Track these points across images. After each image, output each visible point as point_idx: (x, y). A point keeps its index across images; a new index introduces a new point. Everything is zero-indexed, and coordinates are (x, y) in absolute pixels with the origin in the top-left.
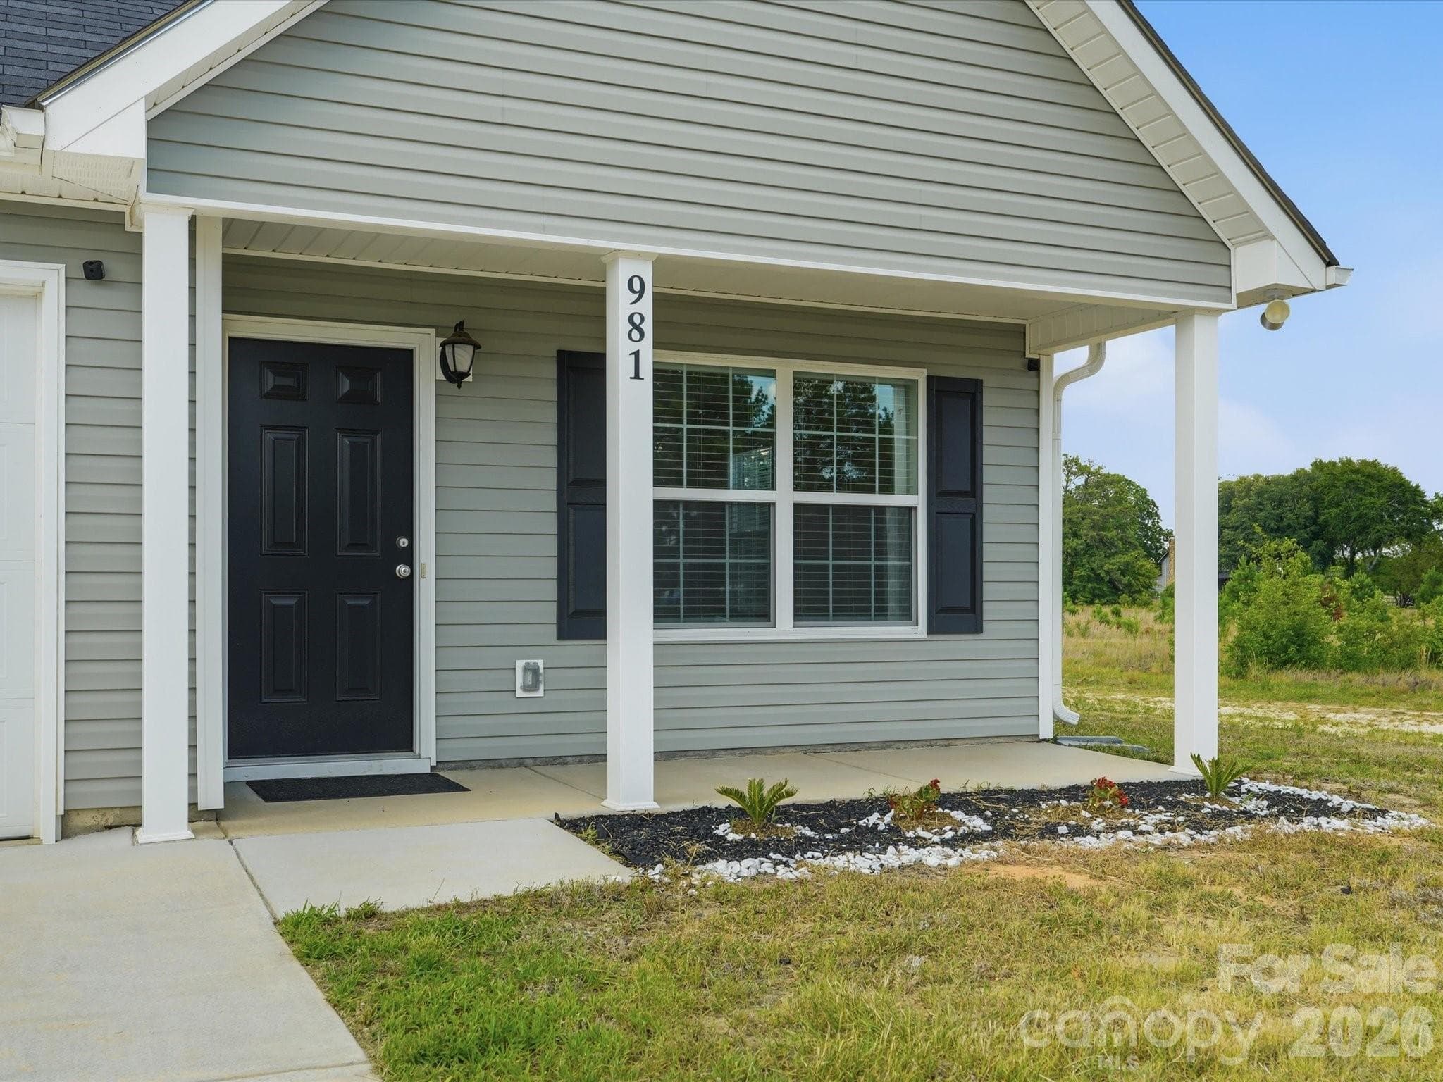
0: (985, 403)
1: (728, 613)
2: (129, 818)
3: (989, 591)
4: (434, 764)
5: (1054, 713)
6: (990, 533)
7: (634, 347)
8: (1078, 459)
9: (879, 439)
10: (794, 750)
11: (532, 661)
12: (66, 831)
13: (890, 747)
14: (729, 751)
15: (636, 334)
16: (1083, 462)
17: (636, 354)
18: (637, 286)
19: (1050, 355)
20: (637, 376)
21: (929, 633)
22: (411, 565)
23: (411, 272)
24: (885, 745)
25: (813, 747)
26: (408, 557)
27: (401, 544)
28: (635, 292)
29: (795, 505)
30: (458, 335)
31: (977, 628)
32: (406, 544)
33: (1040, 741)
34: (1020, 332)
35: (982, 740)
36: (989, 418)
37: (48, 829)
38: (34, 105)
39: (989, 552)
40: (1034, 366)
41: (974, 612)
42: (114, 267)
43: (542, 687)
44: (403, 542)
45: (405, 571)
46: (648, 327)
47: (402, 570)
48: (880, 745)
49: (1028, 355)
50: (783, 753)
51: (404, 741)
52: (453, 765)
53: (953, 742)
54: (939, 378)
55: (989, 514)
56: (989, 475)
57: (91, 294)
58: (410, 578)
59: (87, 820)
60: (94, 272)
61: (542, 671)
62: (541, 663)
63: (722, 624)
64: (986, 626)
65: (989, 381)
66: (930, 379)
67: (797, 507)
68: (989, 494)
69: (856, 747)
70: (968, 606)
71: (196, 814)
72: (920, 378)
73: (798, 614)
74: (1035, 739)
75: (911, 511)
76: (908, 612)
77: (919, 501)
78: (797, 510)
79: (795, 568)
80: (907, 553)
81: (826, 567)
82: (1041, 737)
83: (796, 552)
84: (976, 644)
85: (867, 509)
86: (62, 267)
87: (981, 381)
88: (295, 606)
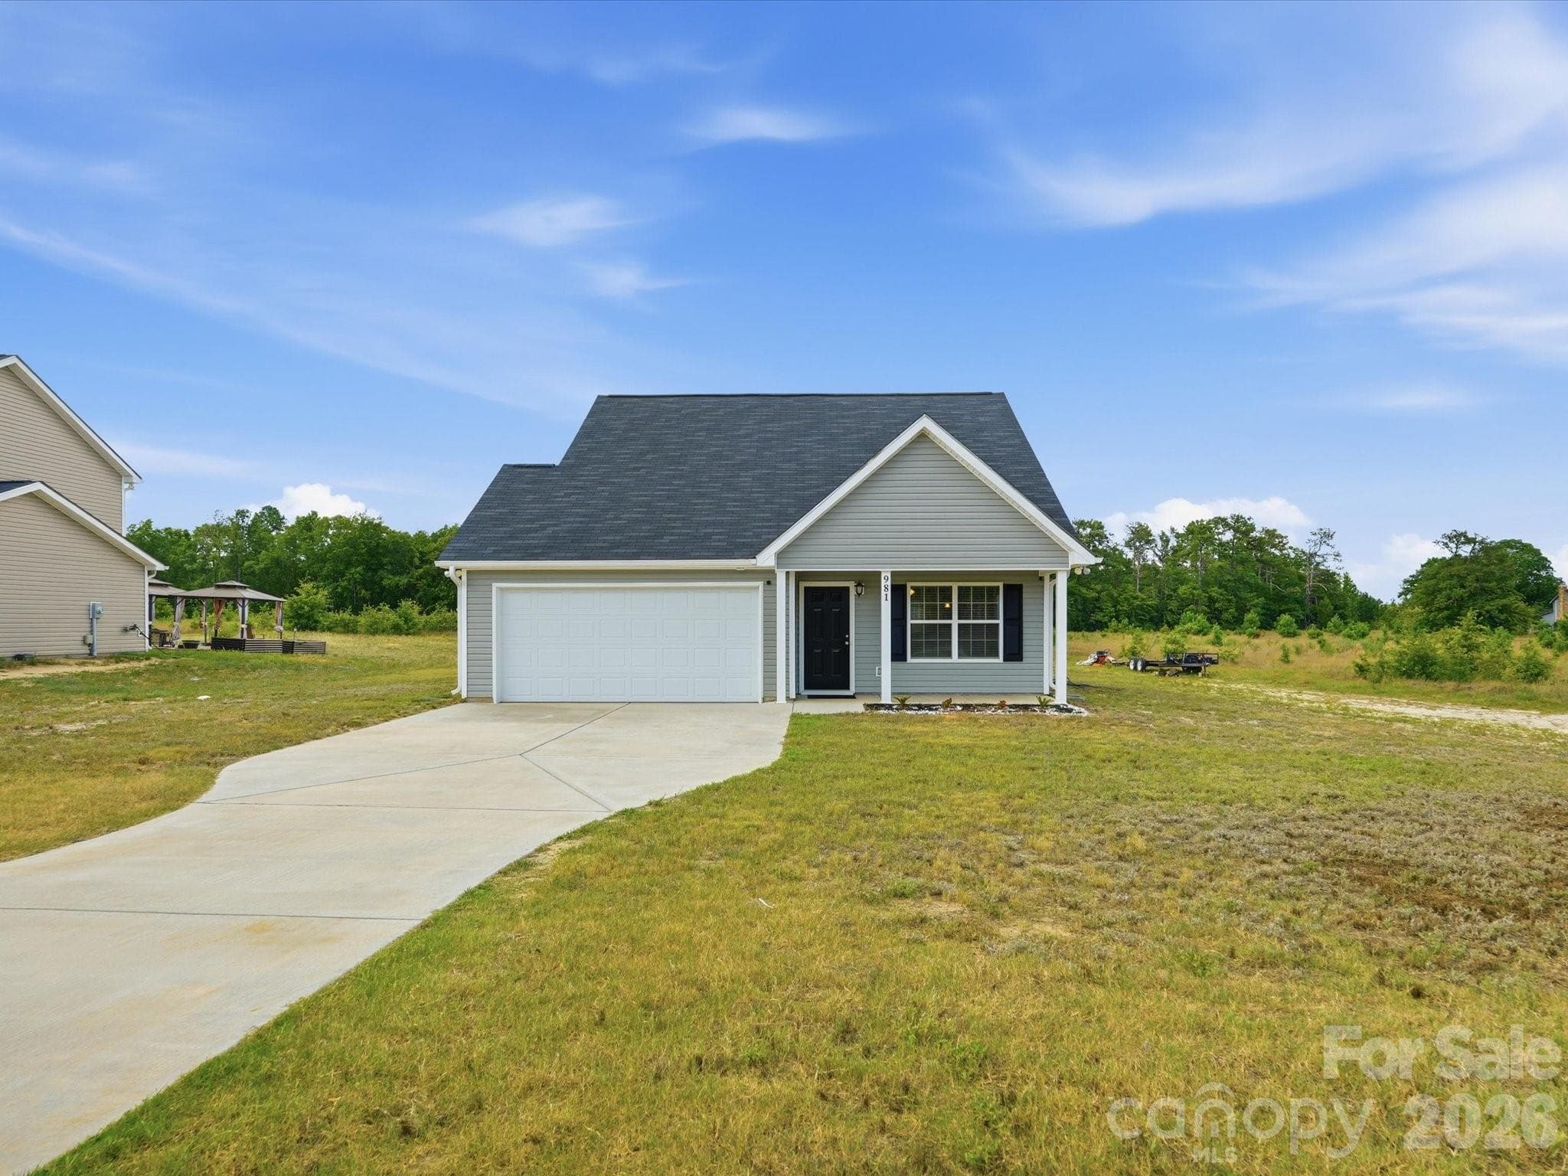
0: (1024, 592)
1: (938, 655)
2: (774, 699)
3: (1025, 648)
4: (854, 693)
5: (1050, 687)
6: (1025, 631)
7: (886, 593)
8: (1466, 533)
9: (986, 603)
10: (964, 692)
12: (764, 701)
15: (886, 590)
16: (1470, 535)
17: (887, 595)
18: (887, 578)
20: (887, 600)
22: (849, 642)
25: (969, 692)
26: (848, 640)
27: (846, 637)
30: (859, 585)
31: (1020, 660)
32: (848, 636)
35: (1023, 692)
36: (1025, 597)
37: (760, 700)
38: (755, 558)
39: (1025, 637)
41: (1020, 655)
42: (772, 582)
45: (847, 644)
46: (889, 588)
49: (1039, 575)
50: (961, 693)
51: (848, 688)
53: (1014, 692)
54: (1008, 585)
55: (1025, 625)
57: (769, 587)
58: (849, 645)
59: (768, 699)
60: (769, 583)
63: (937, 658)
64: (1024, 659)
65: (1026, 585)
66: (1005, 586)
67: (959, 625)
68: (1025, 619)
70: (1018, 653)
71: (788, 699)
72: (1001, 585)
73: (960, 656)
74: (1042, 694)
75: (998, 625)
76: (996, 655)
77: (1000, 622)
78: (960, 625)
79: (959, 642)
80: (997, 638)
81: (970, 642)
82: (1045, 693)
83: (959, 638)
84: (1020, 664)
85: (983, 624)
86: (763, 582)
87: (1022, 586)
88: (821, 652)
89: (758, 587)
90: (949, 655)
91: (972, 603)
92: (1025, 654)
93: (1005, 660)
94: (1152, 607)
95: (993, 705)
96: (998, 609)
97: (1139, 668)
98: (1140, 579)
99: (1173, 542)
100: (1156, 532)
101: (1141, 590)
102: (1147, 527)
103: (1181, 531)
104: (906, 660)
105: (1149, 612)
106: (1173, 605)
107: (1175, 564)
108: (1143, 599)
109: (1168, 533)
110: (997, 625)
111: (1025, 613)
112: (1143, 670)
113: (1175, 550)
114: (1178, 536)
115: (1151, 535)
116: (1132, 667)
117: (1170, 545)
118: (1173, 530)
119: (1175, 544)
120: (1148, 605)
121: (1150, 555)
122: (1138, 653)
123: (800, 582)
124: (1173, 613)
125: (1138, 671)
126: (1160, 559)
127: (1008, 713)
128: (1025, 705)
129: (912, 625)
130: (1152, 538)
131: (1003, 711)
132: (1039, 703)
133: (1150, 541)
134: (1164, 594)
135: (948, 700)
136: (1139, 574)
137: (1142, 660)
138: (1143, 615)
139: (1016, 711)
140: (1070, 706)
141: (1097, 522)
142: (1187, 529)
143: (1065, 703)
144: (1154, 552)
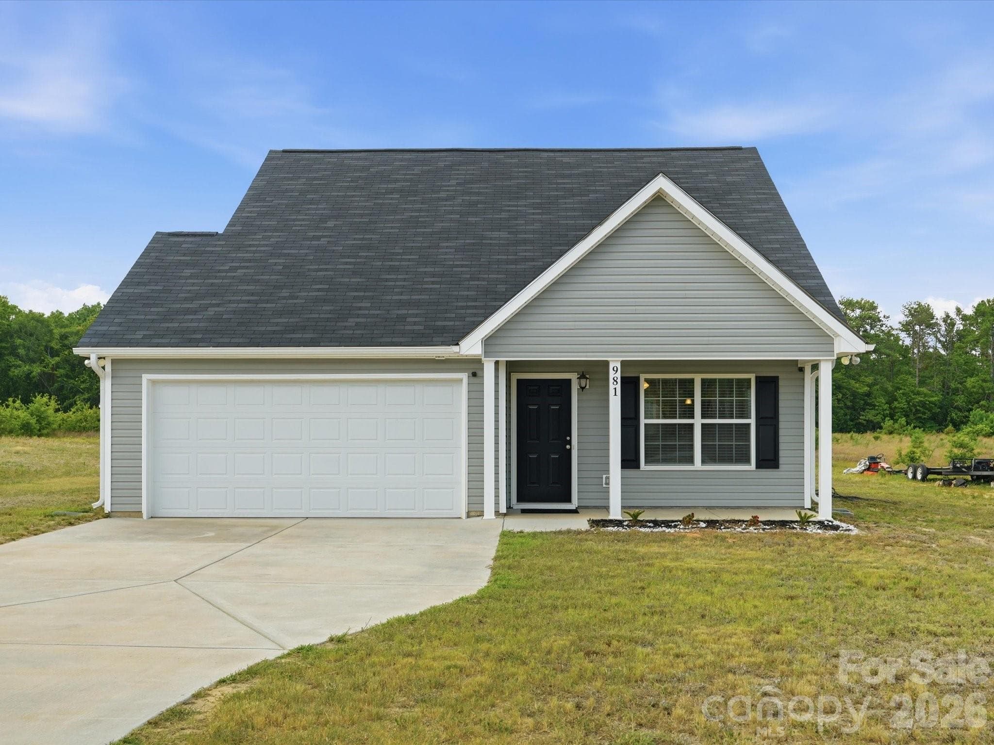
0: (780, 384)
1: (678, 461)
2: (481, 514)
3: (782, 453)
4: (577, 506)
5: (812, 499)
6: (782, 432)
7: (615, 386)
9: (736, 399)
10: (703, 508)
12: (468, 517)
13: (741, 508)
14: (677, 507)
15: (615, 383)
17: (615, 389)
18: (615, 369)
19: (809, 365)
20: (615, 395)
21: (757, 468)
22: (571, 446)
24: (739, 508)
25: (710, 507)
26: (570, 443)
28: (615, 371)
29: (702, 424)
30: (582, 376)
31: (777, 466)
33: (806, 509)
35: (780, 508)
36: (782, 390)
37: (464, 516)
38: (457, 344)
39: (782, 439)
40: (802, 369)
41: (776, 461)
42: (479, 373)
44: (568, 438)
46: (619, 380)
47: (568, 447)
48: (737, 507)
49: (799, 366)
50: (698, 509)
51: (568, 500)
52: (583, 507)
53: (769, 507)
54: (760, 377)
55: (782, 425)
56: (782, 411)
57: (474, 380)
58: (571, 449)
59: (473, 514)
60: (474, 374)
63: (676, 464)
64: (780, 466)
65: (782, 376)
66: (756, 377)
68: (782, 418)
69: (727, 508)
70: (773, 458)
71: (497, 513)
72: (752, 377)
73: (704, 462)
74: (803, 508)
75: (749, 425)
76: (747, 461)
77: (752, 421)
78: (703, 426)
79: (702, 445)
80: (749, 440)
81: (716, 445)
82: (805, 507)
83: (703, 440)
84: (776, 472)
85: (731, 425)
86: (467, 374)
87: (778, 377)
88: (537, 457)
89: (461, 380)
90: (690, 460)
91: (718, 399)
92: (782, 460)
94: (935, 404)
95: (744, 521)
96: (749, 407)
97: (919, 476)
98: (921, 370)
99: (959, 326)
100: (939, 314)
101: (921, 384)
102: (928, 309)
103: (969, 312)
104: (639, 468)
105: (931, 410)
106: (960, 401)
107: (962, 352)
108: (926, 395)
109: (953, 315)
112: (924, 479)
113: (961, 335)
114: (965, 318)
115: (933, 317)
116: (910, 476)
117: (955, 329)
118: (959, 311)
119: (962, 328)
120: (930, 402)
121: (931, 341)
122: (917, 459)
123: (512, 374)
124: (960, 410)
125: (918, 481)
126: (943, 346)
127: (761, 531)
128: (782, 521)
129: (646, 425)
130: (934, 321)
131: (755, 529)
132: (799, 519)
133: (931, 324)
134: (949, 388)
135: (689, 515)
136: (918, 364)
137: (923, 467)
138: (924, 413)
139: (771, 529)
140: (836, 523)
141: (869, 302)
142: (976, 310)
143: (831, 519)
144: (936, 337)
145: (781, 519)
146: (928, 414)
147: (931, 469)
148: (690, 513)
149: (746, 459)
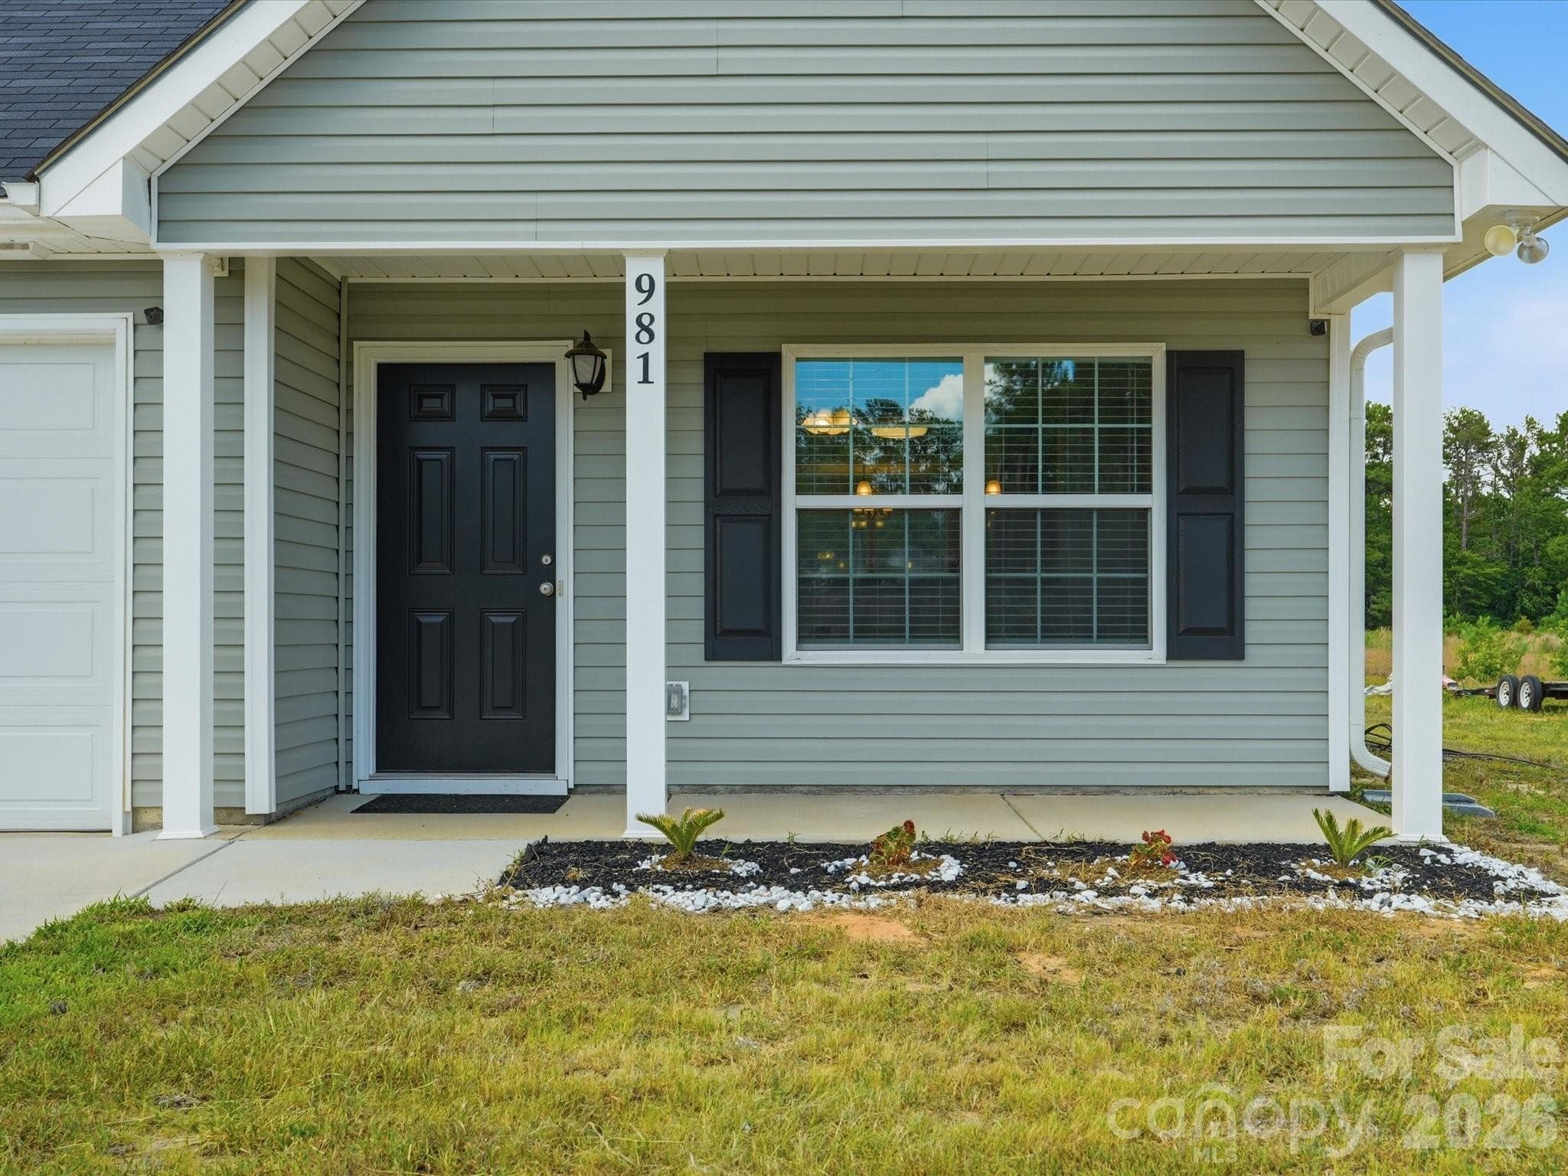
0: (1248, 377)
1: (907, 634)
3: (1252, 608)
4: (571, 786)
5: (1352, 761)
6: (1253, 538)
7: (643, 349)
9: (1100, 429)
10: (990, 790)
11: (674, 683)
12: (134, 826)
13: (1117, 792)
14: (907, 789)
15: (645, 336)
17: (645, 357)
18: (645, 285)
19: (1344, 314)
20: (646, 380)
21: (1169, 657)
22: (553, 584)
23: (549, 284)
24: (1110, 790)
25: (1014, 789)
26: (550, 573)
27: (545, 563)
28: (643, 292)
29: (988, 510)
30: (584, 348)
31: (1236, 651)
32: (549, 562)
33: (1333, 794)
34: (1301, 288)
35: (1248, 790)
36: (1254, 397)
38: (33, 178)
39: (1253, 561)
40: (1320, 329)
41: (1232, 634)
43: (687, 712)
44: (546, 560)
45: (545, 589)
46: (659, 327)
47: (545, 587)
48: (1103, 789)
49: (1312, 316)
50: (975, 793)
51: (547, 765)
52: (595, 788)
53: (1205, 790)
54: (1180, 353)
55: (1253, 514)
57: (157, 337)
58: (553, 595)
59: (153, 817)
60: (154, 318)
61: (686, 693)
62: (685, 685)
63: (901, 646)
64: (1249, 651)
65: (1253, 352)
66: (1170, 354)
67: (990, 512)
68: (1253, 490)
69: (1071, 790)
70: (1224, 625)
71: (244, 817)
72: (1156, 354)
73: (993, 636)
74: (1323, 791)
75: (1144, 513)
76: (1139, 634)
77: (1156, 502)
78: (994, 516)
79: (989, 581)
80: (1142, 563)
81: (1034, 581)
82: (1332, 789)
83: (990, 566)
84: (1232, 673)
85: (1087, 512)
86: (130, 315)
87: (1242, 353)
88: (441, 624)
89: (111, 345)
90: (949, 632)
91: (1040, 426)
92: (1253, 632)
93: (1173, 654)
94: (1494, 579)
95: (1114, 849)
96: (1146, 451)
97: (1525, 702)
98: (1470, 523)
99: (1533, 450)
100: (1498, 428)
101: (1469, 546)
102: (1482, 418)
103: (1551, 427)
104: (778, 657)
105: (1488, 590)
106: (1535, 575)
107: (1538, 496)
108: (1476, 564)
109: (1522, 432)
110: (1143, 515)
111: (1253, 467)
112: (1535, 707)
113: (1537, 465)
114: (1542, 438)
115: (1489, 434)
116: (1504, 699)
117: (1527, 455)
118: (1530, 423)
119: (1537, 453)
120: (1485, 576)
121: (1486, 474)
122: (1498, 670)
123: (356, 344)
124: (1536, 592)
125: (1524, 710)
126: (1507, 484)
127: (1178, 903)
128: (1260, 847)
129: (800, 512)
130: (1492, 439)
131: (1153, 895)
132: (1321, 839)
133: (1488, 445)
134: (1517, 554)
135: (897, 830)
136: (1465, 512)
137: (1532, 680)
138: (1477, 597)
139: (1218, 891)
140: (1466, 856)
141: (1380, 406)
142: (1562, 420)
143: (1438, 837)
144: (1495, 468)
145: (1256, 839)
146: (1486, 600)
147: (1550, 685)
148: (900, 824)
149: (1134, 629)
